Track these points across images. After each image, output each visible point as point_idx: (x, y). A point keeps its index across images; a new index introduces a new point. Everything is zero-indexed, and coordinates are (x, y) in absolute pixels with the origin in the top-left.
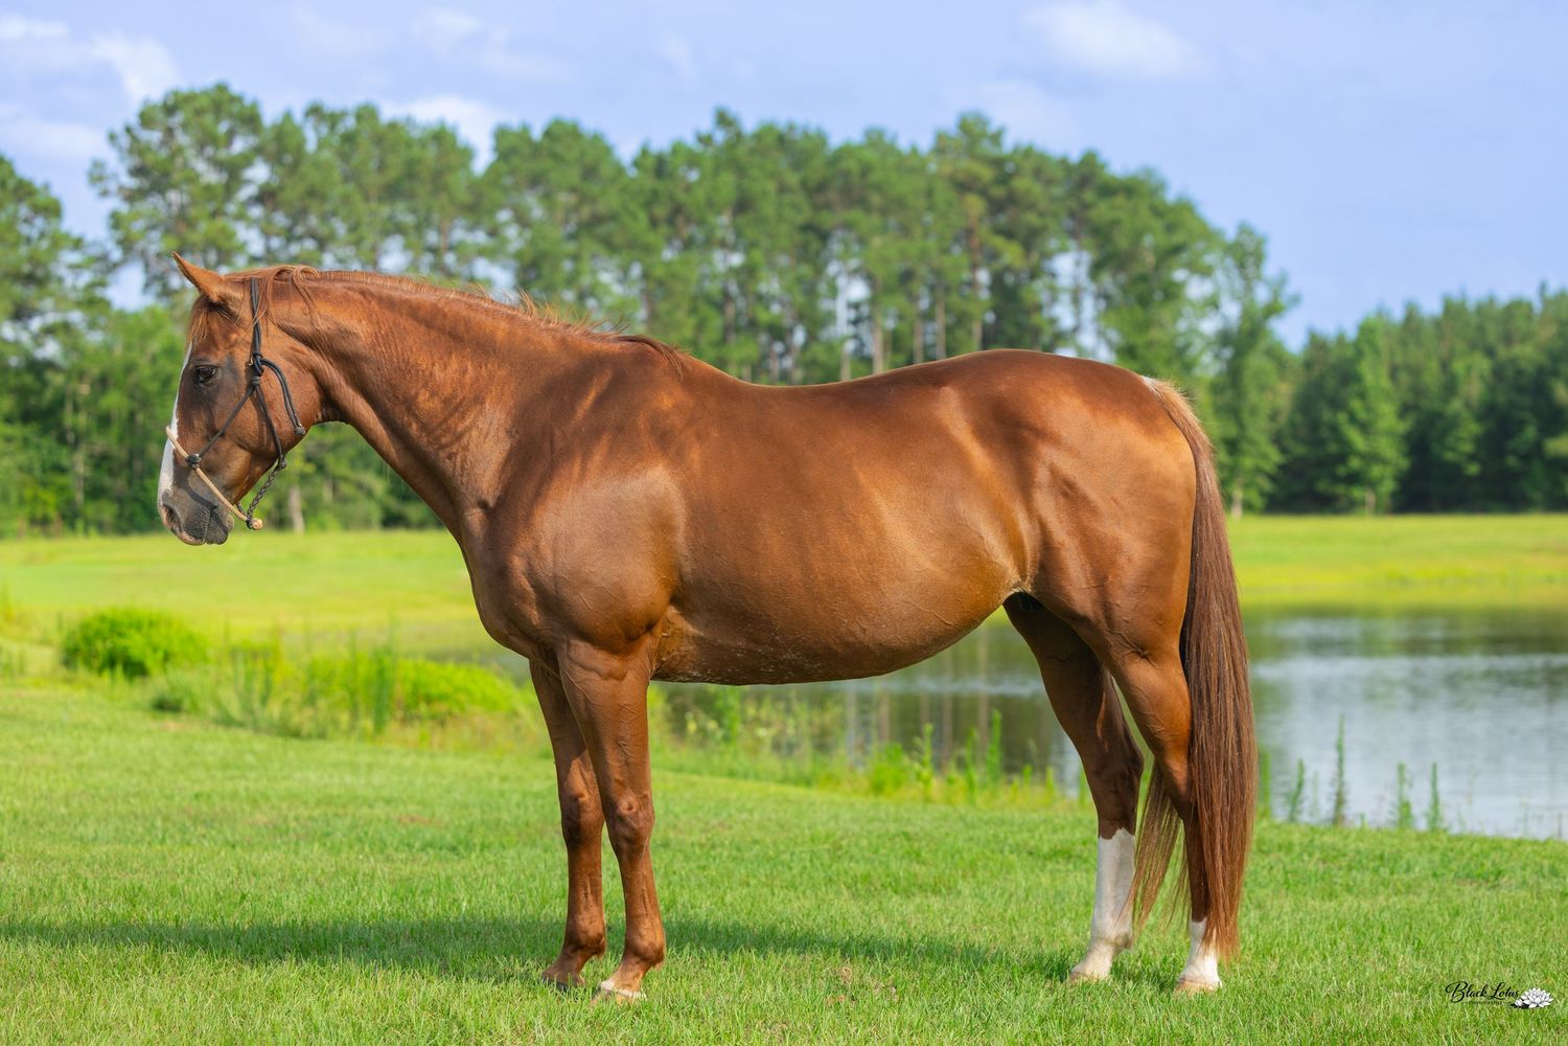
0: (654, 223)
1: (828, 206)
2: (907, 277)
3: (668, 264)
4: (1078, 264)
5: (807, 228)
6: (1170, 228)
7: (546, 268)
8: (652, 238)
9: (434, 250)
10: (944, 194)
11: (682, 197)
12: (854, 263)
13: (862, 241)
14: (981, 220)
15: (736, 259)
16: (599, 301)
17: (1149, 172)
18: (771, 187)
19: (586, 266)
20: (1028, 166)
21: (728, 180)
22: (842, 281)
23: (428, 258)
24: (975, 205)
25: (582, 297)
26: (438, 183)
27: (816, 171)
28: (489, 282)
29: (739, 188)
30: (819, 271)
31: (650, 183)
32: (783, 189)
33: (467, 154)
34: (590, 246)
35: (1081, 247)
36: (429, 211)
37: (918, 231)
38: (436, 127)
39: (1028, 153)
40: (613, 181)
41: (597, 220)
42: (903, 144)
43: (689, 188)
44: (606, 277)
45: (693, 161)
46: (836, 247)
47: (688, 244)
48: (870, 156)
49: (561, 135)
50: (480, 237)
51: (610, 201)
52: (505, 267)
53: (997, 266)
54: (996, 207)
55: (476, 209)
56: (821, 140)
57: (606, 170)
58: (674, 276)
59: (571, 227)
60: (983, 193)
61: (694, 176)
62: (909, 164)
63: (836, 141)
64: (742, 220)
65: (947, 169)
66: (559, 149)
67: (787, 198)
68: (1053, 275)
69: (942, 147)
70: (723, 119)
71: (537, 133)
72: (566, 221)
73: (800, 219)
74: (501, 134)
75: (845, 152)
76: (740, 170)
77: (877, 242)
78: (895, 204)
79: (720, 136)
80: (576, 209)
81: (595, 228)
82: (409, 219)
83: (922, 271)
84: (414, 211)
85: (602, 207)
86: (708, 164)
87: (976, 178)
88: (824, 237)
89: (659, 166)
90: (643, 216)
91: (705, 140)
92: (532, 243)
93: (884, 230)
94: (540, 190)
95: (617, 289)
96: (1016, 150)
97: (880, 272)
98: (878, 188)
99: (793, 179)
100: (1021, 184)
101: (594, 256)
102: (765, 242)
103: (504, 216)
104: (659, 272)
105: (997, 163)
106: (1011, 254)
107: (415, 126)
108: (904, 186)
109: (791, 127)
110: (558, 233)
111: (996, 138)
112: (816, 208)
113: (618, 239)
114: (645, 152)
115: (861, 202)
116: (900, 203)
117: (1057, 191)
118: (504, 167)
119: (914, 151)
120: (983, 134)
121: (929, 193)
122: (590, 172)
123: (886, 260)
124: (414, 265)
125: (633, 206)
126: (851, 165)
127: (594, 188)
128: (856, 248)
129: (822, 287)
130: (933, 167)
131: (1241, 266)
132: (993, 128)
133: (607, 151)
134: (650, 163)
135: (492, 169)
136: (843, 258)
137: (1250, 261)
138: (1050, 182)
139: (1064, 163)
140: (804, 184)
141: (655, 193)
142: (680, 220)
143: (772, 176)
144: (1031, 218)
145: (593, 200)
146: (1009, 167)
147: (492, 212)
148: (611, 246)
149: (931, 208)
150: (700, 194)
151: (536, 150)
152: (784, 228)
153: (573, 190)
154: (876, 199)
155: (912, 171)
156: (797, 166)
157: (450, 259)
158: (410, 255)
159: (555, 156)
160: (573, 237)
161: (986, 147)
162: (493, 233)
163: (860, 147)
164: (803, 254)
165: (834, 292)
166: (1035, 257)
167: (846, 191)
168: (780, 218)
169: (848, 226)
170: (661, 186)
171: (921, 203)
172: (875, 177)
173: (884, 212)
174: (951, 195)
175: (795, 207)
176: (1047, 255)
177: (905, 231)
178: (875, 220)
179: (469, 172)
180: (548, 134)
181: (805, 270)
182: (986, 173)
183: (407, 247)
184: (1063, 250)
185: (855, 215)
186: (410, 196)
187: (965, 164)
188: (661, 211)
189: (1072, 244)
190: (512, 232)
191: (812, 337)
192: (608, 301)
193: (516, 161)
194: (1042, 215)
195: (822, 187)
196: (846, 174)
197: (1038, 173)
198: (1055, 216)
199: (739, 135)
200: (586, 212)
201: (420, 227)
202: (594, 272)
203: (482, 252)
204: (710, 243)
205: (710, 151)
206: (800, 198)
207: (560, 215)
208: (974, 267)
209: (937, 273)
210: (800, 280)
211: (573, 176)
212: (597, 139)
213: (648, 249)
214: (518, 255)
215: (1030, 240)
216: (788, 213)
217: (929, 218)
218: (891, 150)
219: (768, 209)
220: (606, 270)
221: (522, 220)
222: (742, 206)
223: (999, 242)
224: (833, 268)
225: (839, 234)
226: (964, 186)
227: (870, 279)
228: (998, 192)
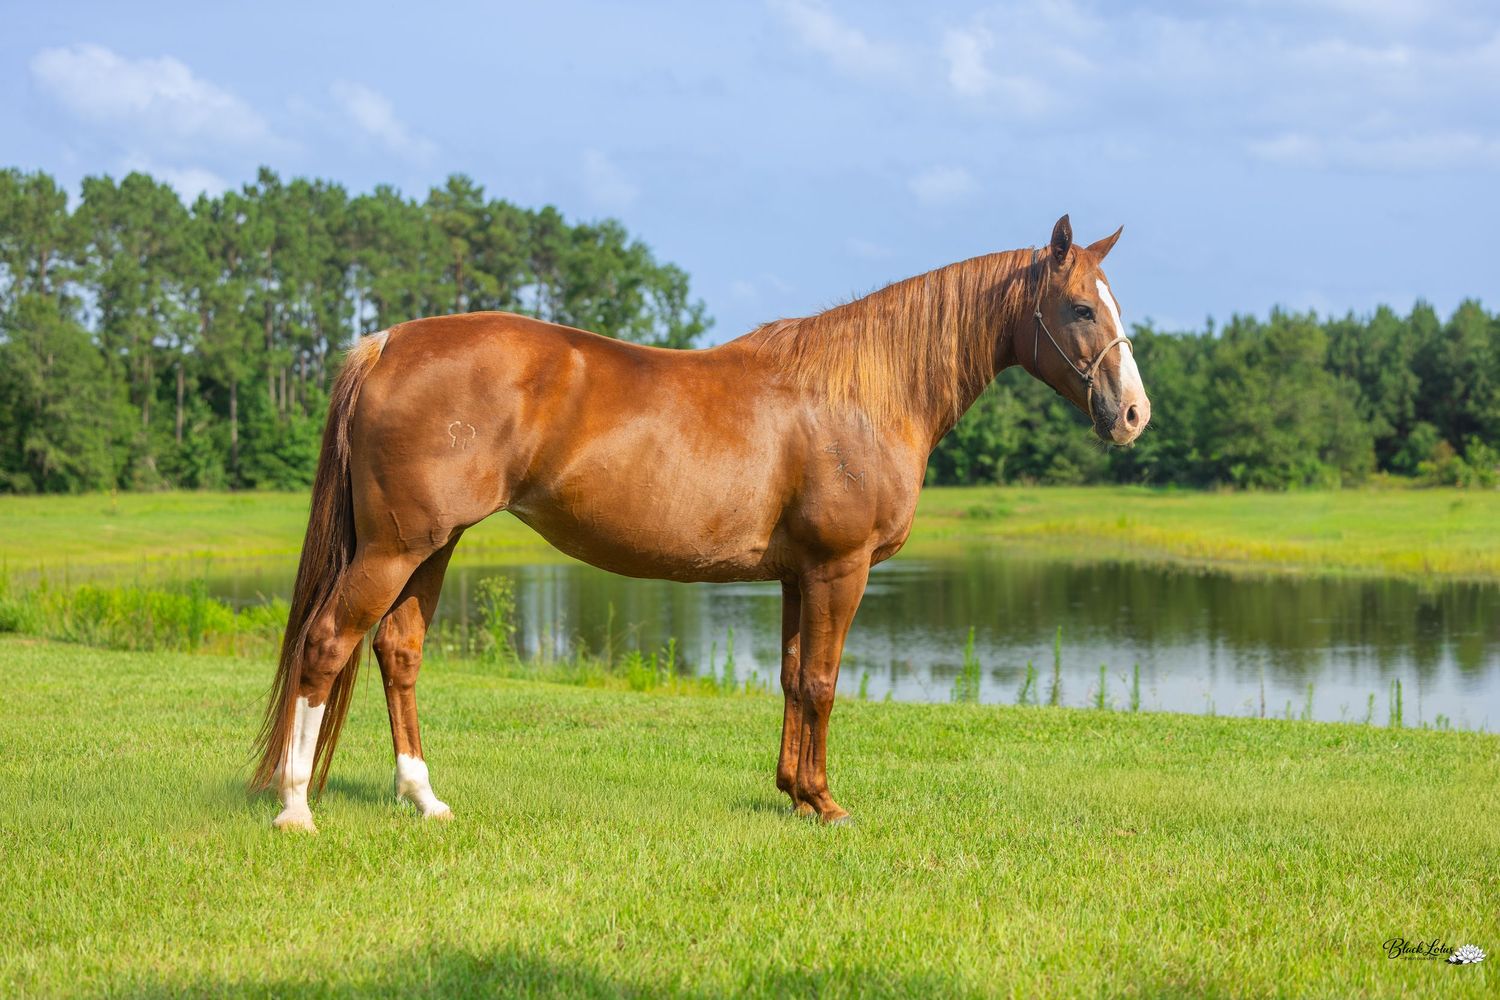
0: (211, 256)
1: (346, 245)
2: (408, 300)
3: (223, 288)
4: (538, 293)
5: (331, 261)
6: (629, 266)
7: (125, 292)
8: (209, 267)
9: (35, 275)
10: (437, 237)
11: (233, 236)
12: (367, 290)
13: (373, 273)
14: (464, 257)
15: (275, 286)
16: (167, 317)
17: (613, 223)
18: (303, 229)
19: (158, 288)
20: (502, 217)
21: (269, 222)
22: (357, 303)
23: (29, 280)
24: (461, 246)
25: (152, 313)
26: (40, 222)
27: (338, 216)
28: (79, 301)
29: (277, 228)
30: (339, 296)
31: (207, 225)
32: (312, 231)
33: (63, 198)
34: (159, 273)
35: (541, 281)
36: (32, 242)
37: (417, 266)
38: (37, 176)
39: (502, 206)
40: (178, 222)
41: (164, 253)
42: (405, 198)
43: (238, 230)
44: (172, 298)
45: (242, 208)
46: (352, 277)
47: (236, 273)
48: (381, 206)
49: (137, 184)
50: (72, 265)
51: (177, 238)
52: (91, 289)
53: (476, 293)
54: (477, 248)
55: (69, 241)
56: (339, 193)
57: (173, 214)
58: (228, 298)
59: (144, 258)
60: (467, 237)
61: (242, 219)
62: (410, 213)
63: (353, 194)
64: (278, 255)
65: (439, 218)
66: (135, 196)
67: (315, 238)
68: (519, 302)
69: (435, 199)
70: (265, 175)
71: (117, 183)
72: (141, 253)
73: (326, 255)
74: (88, 183)
75: (360, 203)
76: (279, 216)
77: (385, 273)
78: (399, 245)
79: (262, 189)
80: (148, 244)
81: (165, 259)
82: (14, 249)
83: (418, 297)
84: (19, 243)
85: (170, 244)
86: (254, 211)
87: (463, 226)
88: (344, 269)
89: (213, 212)
90: (202, 250)
91: (250, 191)
92: (115, 268)
93: (391, 266)
94: (119, 229)
95: (181, 307)
96: (492, 203)
97: (387, 297)
98: (387, 231)
99: (320, 223)
100: (496, 230)
101: (162, 281)
102: (297, 272)
103: (91, 248)
104: (215, 294)
105: (478, 214)
106: (488, 284)
107: (19, 176)
108: (408, 231)
109: (319, 183)
110: (133, 263)
111: (477, 195)
112: (338, 247)
113: (182, 268)
114: (202, 200)
115: (374, 242)
116: (404, 244)
117: (525, 236)
118: (92, 210)
119: (413, 203)
120: (467, 192)
121: (426, 237)
122: (160, 215)
123: (394, 288)
124: (17, 285)
125: (194, 243)
126: (366, 213)
127: (164, 227)
128: (368, 278)
129: (341, 308)
130: (428, 217)
131: (670, 297)
132: (474, 187)
133: (176, 197)
134: (207, 207)
135: (79, 211)
136: (359, 286)
137: (676, 293)
138: (518, 230)
139: (529, 213)
140: (328, 226)
141: (211, 231)
142: (231, 254)
143: (303, 221)
144: (504, 257)
145: (164, 237)
146: (487, 218)
147: (81, 245)
148: (177, 275)
149: (427, 248)
150: (247, 233)
151: (118, 196)
152: (313, 261)
153: (146, 229)
154: (385, 241)
155: (412, 219)
156: (322, 214)
157: (47, 281)
158: (13, 277)
159: (132, 201)
160: (145, 265)
161: (469, 201)
162: (82, 262)
163: (372, 199)
164: (326, 281)
165: (350, 312)
166: (506, 288)
167: (361, 233)
168: (311, 255)
169: (362, 261)
170: (215, 227)
171: (420, 244)
172: (385, 223)
173: (390, 250)
174: (443, 238)
175: (321, 245)
176: (516, 287)
177: (406, 265)
178: (385, 257)
179: (64, 212)
180: (126, 183)
181: (329, 295)
182: (470, 222)
183: (13, 271)
184: (528, 282)
185: (369, 252)
186: (17, 231)
187: (454, 215)
188: (217, 247)
189: (535, 278)
190: (98, 261)
191: (332, 347)
192: (174, 316)
193: (101, 204)
194: (511, 255)
195: (342, 230)
196: (361, 221)
197: (508, 223)
198: (522, 256)
199: (278, 188)
200: (156, 247)
201: (22, 255)
202: (163, 294)
203: (74, 277)
204: (252, 272)
205: (255, 200)
206: (325, 238)
207: (136, 248)
208: (459, 294)
209: (431, 299)
210: (325, 302)
211: (147, 218)
212: (165, 188)
213: (205, 276)
214: (103, 279)
215: (503, 273)
216: (316, 249)
217: (423, 255)
218: (397, 202)
219: (301, 246)
220: (172, 293)
221: (105, 252)
222: (280, 243)
223: (479, 275)
224: (348, 294)
225: (355, 268)
226: (452, 232)
227: (378, 301)
228: (479, 236)
